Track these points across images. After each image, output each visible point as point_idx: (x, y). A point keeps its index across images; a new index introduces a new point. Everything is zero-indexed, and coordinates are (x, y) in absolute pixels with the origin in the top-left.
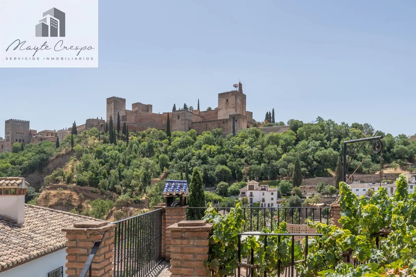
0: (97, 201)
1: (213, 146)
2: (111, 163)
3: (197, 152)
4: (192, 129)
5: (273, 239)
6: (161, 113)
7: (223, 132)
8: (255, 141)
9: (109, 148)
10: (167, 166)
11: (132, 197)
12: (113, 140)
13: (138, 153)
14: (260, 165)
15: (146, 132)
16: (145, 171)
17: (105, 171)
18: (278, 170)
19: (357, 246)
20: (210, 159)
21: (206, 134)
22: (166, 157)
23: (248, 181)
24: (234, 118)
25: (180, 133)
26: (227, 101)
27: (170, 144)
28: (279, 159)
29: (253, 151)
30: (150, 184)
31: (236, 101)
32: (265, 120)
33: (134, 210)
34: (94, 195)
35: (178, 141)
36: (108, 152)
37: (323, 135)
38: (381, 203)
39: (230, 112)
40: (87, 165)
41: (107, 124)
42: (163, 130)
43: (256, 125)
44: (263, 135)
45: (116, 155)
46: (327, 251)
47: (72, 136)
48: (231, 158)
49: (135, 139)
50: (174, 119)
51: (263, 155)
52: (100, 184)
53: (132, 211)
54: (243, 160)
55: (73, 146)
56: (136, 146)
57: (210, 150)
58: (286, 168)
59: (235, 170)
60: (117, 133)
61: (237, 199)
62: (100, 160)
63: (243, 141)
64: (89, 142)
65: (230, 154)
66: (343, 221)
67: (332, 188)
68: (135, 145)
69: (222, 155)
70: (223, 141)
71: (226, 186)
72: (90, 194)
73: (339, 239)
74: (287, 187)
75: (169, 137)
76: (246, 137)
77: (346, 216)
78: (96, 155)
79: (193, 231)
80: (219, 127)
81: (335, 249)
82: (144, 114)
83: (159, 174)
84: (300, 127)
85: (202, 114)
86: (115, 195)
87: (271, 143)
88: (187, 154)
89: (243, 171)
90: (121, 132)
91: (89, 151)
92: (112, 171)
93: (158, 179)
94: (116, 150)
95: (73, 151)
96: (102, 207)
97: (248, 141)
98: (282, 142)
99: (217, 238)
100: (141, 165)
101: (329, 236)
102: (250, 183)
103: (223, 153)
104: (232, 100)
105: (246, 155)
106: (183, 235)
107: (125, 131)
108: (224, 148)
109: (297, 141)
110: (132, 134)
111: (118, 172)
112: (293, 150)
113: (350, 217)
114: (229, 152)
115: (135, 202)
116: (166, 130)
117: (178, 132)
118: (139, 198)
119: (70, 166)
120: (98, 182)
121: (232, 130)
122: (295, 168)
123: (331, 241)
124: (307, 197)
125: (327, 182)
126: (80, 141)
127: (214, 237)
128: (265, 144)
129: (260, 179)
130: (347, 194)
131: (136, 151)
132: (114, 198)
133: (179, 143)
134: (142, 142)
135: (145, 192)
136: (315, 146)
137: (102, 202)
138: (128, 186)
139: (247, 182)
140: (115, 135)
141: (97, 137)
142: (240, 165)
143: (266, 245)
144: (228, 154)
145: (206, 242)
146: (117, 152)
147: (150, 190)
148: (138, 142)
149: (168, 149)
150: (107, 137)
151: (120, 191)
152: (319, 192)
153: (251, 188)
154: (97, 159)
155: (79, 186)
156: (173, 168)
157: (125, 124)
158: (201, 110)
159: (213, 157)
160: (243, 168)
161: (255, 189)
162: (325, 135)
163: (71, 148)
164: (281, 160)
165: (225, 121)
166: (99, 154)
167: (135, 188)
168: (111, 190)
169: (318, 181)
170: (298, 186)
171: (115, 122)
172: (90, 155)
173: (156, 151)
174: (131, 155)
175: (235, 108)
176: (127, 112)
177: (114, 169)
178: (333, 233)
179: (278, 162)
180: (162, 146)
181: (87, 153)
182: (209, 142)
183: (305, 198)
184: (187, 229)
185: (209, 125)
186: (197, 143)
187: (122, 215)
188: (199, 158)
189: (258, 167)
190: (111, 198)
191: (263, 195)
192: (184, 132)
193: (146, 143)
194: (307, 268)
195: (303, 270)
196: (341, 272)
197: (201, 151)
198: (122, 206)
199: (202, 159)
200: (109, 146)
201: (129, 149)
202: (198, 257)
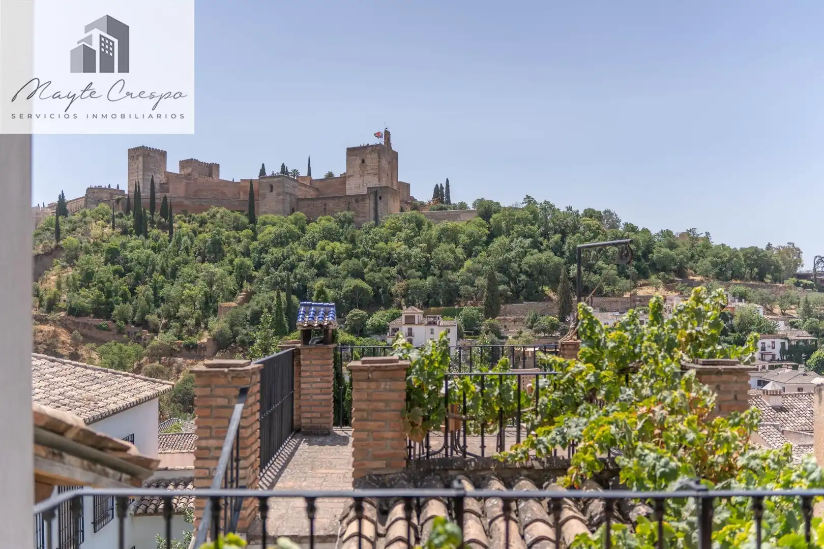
0: (110, 347)
1: (338, 244)
2: (138, 274)
3: (307, 255)
4: (297, 210)
5: (492, 380)
6: (237, 180)
7: (355, 219)
8: (415, 236)
9: (133, 243)
10: (251, 279)
11: (180, 338)
12: (140, 229)
13: (192, 254)
14: (426, 278)
15: (208, 214)
16: (207, 289)
17: (124, 287)
18: (457, 289)
19: (603, 384)
20: (332, 268)
21: (323, 221)
22: (248, 262)
23: (404, 308)
24: (377, 194)
25: (274, 217)
26: (363, 161)
27: (254, 238)
28: (460, 268)
29: (413, 253)
30: (215, 312)
31: (379, 162)
32: (434, 198)
33: (184, 362)
34: (103, 335)
35: (270, 233)
36: (131, 252)
37: (535, 228)
39: (370, 182)
40: (88, 277)
41: (129, 198)
42: (242, 212)
43: (416, 206)
44: (430, 226)
45: (148, 257)
46: (564, 393)
47: (57, 219)
48: (373, 265)
49: (186, 228)
50: (261, 192)
51: (431, 261)
52: (115, 312)
53: (181, 365)
54: (394, 271)
55: (58, 239)
56: (189, 241)
57: (333, 251)
58: (472, 285)
59: (379, 288)
60: (149, 216)
61: (383, 341)
62: (116, 267)
63: (394, 235)
64: (93, 232)
65: (371, 260)
66: (584, 353)
67: (552, 320)
68: (186, 238)
69: (354, 261)
70: (357, 234)
71: (363, 317)
72: (95, 333)
73: (579, 377)
74: (473, 320)
75: (251, 225)
76: (400, 229)
77: (587, 348)
78: (106, 258)
79: (384, 370)
80: (349, 210)
81: (575, 391)
82: (201, 180)
83: (233, 294)
84: (495, 212)
85: (317, 185)
86: (146, 334)
87: (444, 240)
88: (288, 257)
89: (394, 289)
90: (157, 213)
91: (91, 249)
92: (140, 288)
93: (233, 304)
94: (148, 248)
95: (58, 248)
96: (121, 358)
97: (402, 235)
98: (463, 238)
99: (418, 379)
100: (198, 277)
101: (567, 373)
102: (407, 311)
103: (357, 257)
104: (371, 160)
105: (400, 260)
106: (370, 375)
107: (166, 211)
108: (359, 248)
109: (491, 237)
110: (180, 218)
111: (151, 289)
112: (483, 253)
113: (593, 348)
114: (368, 255)
115: (187, 347)
116: (246, 213)
117: (271, 217)
118: (195, 340)
119: (52, 278)
120: (112, 309)
121: (372, 215)
122: (489, 285)
123: (569, 380)
124: (510, 338)
125: (544, 310)
126: (74, 230)
127: (413, 378)
128: (434, 241)
129: (426, 305)
130: (589, 319)
131: (187, 250)
132: (145, 340)
133: (272, 236)
134: (200, 233)
135: (206, 328)
136: (523, 247)
137: (121, 349)
138: (171, 317)
139: (402, 309)
140: (146, 219)
141: (108, 222)
142: (388, 278)
143: (483, 388)
144: (366, 260)
145: (404, 386)
146: (149, 251)
147: (217, 324)
148: (191, 234)
149: (251, 247)
150: (130, 223)
151: (156, 325)
152: (531, 328)
153: (410, 320)
154: (109, 265)
155: (72, 318)
156: (261, 283)
157: (165, 198)
158: (314, 177)
159: (339, 264)
160: (394, 285)
161: (416, 323)
162: (539, 227)
163: (54, 244)
164: (462, 270)
165: (359, 198)
166: (113, 256)
167: (187, 322)
168: (138, 325)
169: (527, 309)
170: (493, 318)
171: (145, 194)
172: (94, 257)
173: (228, 252)
174: (178, 259)
175: (379, 176)
176: (169, 175)
177: (144, 283)
178: (572, 369)
179: (458, 274)
180: (239, 241)
181: (87, 252)
182: (329, 235)
183: (507, 338)
184: (376, 367)
185: (330, 204)
186: (307, 237)
187: (161, 372)
188: (311, 264)
189: (421, 283)
190: (138, 339)
191: (432, 333)
192: (283, 217)
193: (207, 236)
194: (539, 417)
195: (533, 420)
196: (584, 416)
197: (315, 253)
198: (161, 355)
199: (317, 267)
200: (134, 241)
201: (174, 246)
202: (393, 406)
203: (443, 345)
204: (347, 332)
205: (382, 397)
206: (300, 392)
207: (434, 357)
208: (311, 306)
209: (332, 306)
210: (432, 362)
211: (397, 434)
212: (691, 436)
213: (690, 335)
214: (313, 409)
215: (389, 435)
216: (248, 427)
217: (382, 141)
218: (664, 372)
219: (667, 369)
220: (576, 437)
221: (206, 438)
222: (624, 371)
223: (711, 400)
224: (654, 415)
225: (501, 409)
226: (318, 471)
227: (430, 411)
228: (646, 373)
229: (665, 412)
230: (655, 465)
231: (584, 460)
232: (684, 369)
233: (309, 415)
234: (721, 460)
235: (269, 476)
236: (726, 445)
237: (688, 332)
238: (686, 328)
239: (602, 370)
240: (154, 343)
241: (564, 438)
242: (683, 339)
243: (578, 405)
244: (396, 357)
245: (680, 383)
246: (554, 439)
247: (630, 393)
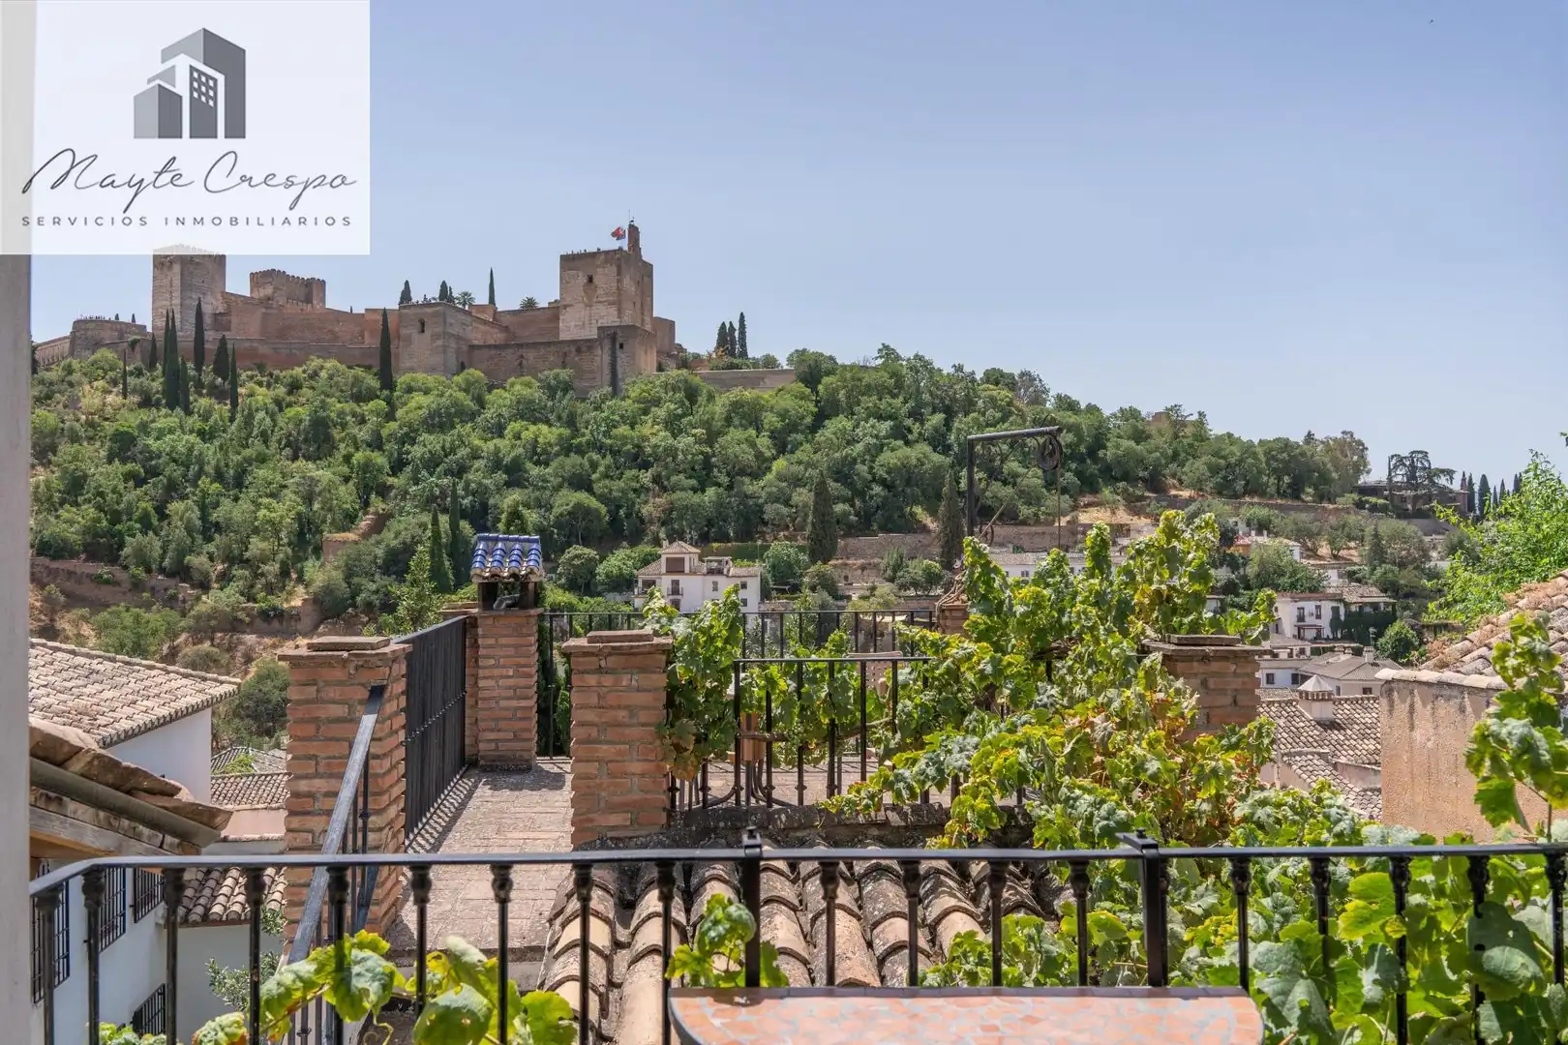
0: (118, 614)
1: (544, 428)
2: (170, 479)
3: (489, 447)
4: (470, 367)
5: (816, 671)
6: (359, 310)
7: (576, 384)
8: (684, 415)
9: (161, 423)
10: (383, 491)
11: (252, 598)
12: (176, 396)
13: (274, 445)
14: (703, 491)
15: (304, 372)
16: (302, 508)
17: (146, 505)
18: (760, 510)
19: (1006, 677)
21: (518, 387)
22: (380, 459)
23: (665, 543)
24: (614, 339)
25: (430, 380)
26: (590, 280)
27: (390, 416)
28: (764, 474)
29: (681, 446)
30: (318, 551)
31: (619, 281)
32: (718, 348)
33: (259, 643)
34: (104, 592)
35: (420, 408)
36: (158, 438)
37: (898, 401)
38: (1054, 584)
39: (602, 317)
40: (75, 485)
41: (154, 340)
42: (368, 368)
43: (686, 362)
44: (711, 398)
45: (191, 450)
46: (940, 694)
48: (608, 467)
49: (263, 396)
50: (404, 332)
51: (714, 459)
52: (127, 551)
53: (251, 649)
54: (646, 477)
56: (268, 420)
57: (536, 440)
58: (787, 503)
59: (619, 507)
60: (192, 373)
61: (627, 602)
62: (129, 466)
63: (646, 412)
64: (84, 402)
65: (604, 457)
66: (975, 625)
67: (928, 569)
68: (261, 415)
69: (575, 458)
70: (579, 411)
71: (591, 560)
72: (87, 589)
73: (966, 665)
74: (789, 566)
75: (386, 392)
76: (657, 402)
77: (980, 616)
78: (111, 449)
79: (630, 653)
80: (564, 366)
81: (959, 690)
82: (291, 309)
83: (350, 519)
84: (828, 373)
85: (506, 321)
86: (187, 590)
87: (736, 421)
88: (453, 450)
89: (645, 510)
90: (208, 368)
91: (82, 432)
92: (175, 507)
93: (351, 536)
94: (191, 432)
96: (139, 636)
97: (661, 412)
98: (770, 419)
99: (687, 669)
100: (285, 486)
101: (945, 658)
102: (669, 550)
103: (580, 451)
104: (605, 278)
105: (657, 458)
106: (603, 663)
107: (225, 364)
108: (583, 435)
109: (820, 418)
110: (251, 378)
111: (196, 509)
112: (807, 446)
113: (990, 615)
114: (600, 448)
115: (264, 615)
116: (375, 370)
117: (422, 378)
118: (276, 601)
120: (121, 545)
121: (607, 377)
122: (816, 503)
123: (948, 671)
124: (855, 598)
125: (916, 549)
126: (47, 396)
127: (679, 667)
128: (718, 424)
129: (703, 540)
130: (982, 566)
131: (265, 437)
132: (184, 601)
133: (424, 412)
134: (289, 405)
135: (300, 580)
136: (877, 437)
137: (137, 619)
138: (231, 559)
139: (661, 546)
140: (186, 379)
141: (115, 383)
142: (635, 490)
143: (800, 685)
144: (595, 457)
145: (662, 680)
146: (193, 438)
147: (321, 573)
148: (272, 407)
149: (385, 433)
150: (157, 385)
151: (207, 575)
152: (892, 580)
153: (676, 566)
154: (116, 463)
155: (45, 560)
156: (404, 498)
157: (223, 341)
158: (501, 306)
159: (547, 465)
160: (646, 502)
161: (687, 570)
162: (906, 402)
164: (769, 477)
165: (582, 346)
166: (123, 446)
167: (265, 568)
168: (171, 575)
169: (884, 547)
170: (825, 562)
171: (186, 334)
172: (86, 449)
173: (342, 440)
174: (247, 452)
175: (618, 304)
176: (230, 299)
177: (184, 497)
178: (955, 651)
179: (762, 483)
180: (363, 421)
181: (75, 439)
182: (529, 412)
183: (849, 598)
184: (613, 648)
185: (531, 355)
186: (489, 414)
187: (215, 661)
188: (496, 464)
189: (696, 499)
190: (171, 601)
191: (715, 589)
192: (443, 379)
193: (302, 412)
194: (898, 735)
195: (887, 740)
196: (974, 732)
197: (503, 444)
198: (214, 630)
199: (508, 470)
200: (164, 419)
201: (239, 429)
202: (643, 717)
203: (730, 610)
204: (561, 586)
205: (625, 702)
206: (474, 695)
207: (714, 631)
208: (497, 540)
209: (535, 541)
210: (711, 639)
211: (650, 766)
212: (1153, 766)
213: (1158, 592)
214: (502, 724)
215: (637, 767)
216: (385, 755)
217: (624, 244)
218: (1109, 657)
219: (1115, 651)
220: (960, 769)
221: (306, 777)
222: (1044, 658)
223: (1189, 704)
224: (1093, 731)
225: (832, 721)
226: (509, 835)
227: (707, 726)
228: (1079, 658)
229: (1110, 725)
230: (1092, 814)
231: (972, 807)
232: (1144, 651)
233: (492, 736)
234: (1205, 807)
235: (420, 845)
236: (1213, 781)
237: (1153, 587)
238: (1150, 581)
239: (1004, 653)
240: (201, 608)
241: (940, 771)
242: (1147, 601)
243: (964, 713)
244: (648, 630)
245: (1136, 676)
246: (923, 772)
247: (1053, 692)
